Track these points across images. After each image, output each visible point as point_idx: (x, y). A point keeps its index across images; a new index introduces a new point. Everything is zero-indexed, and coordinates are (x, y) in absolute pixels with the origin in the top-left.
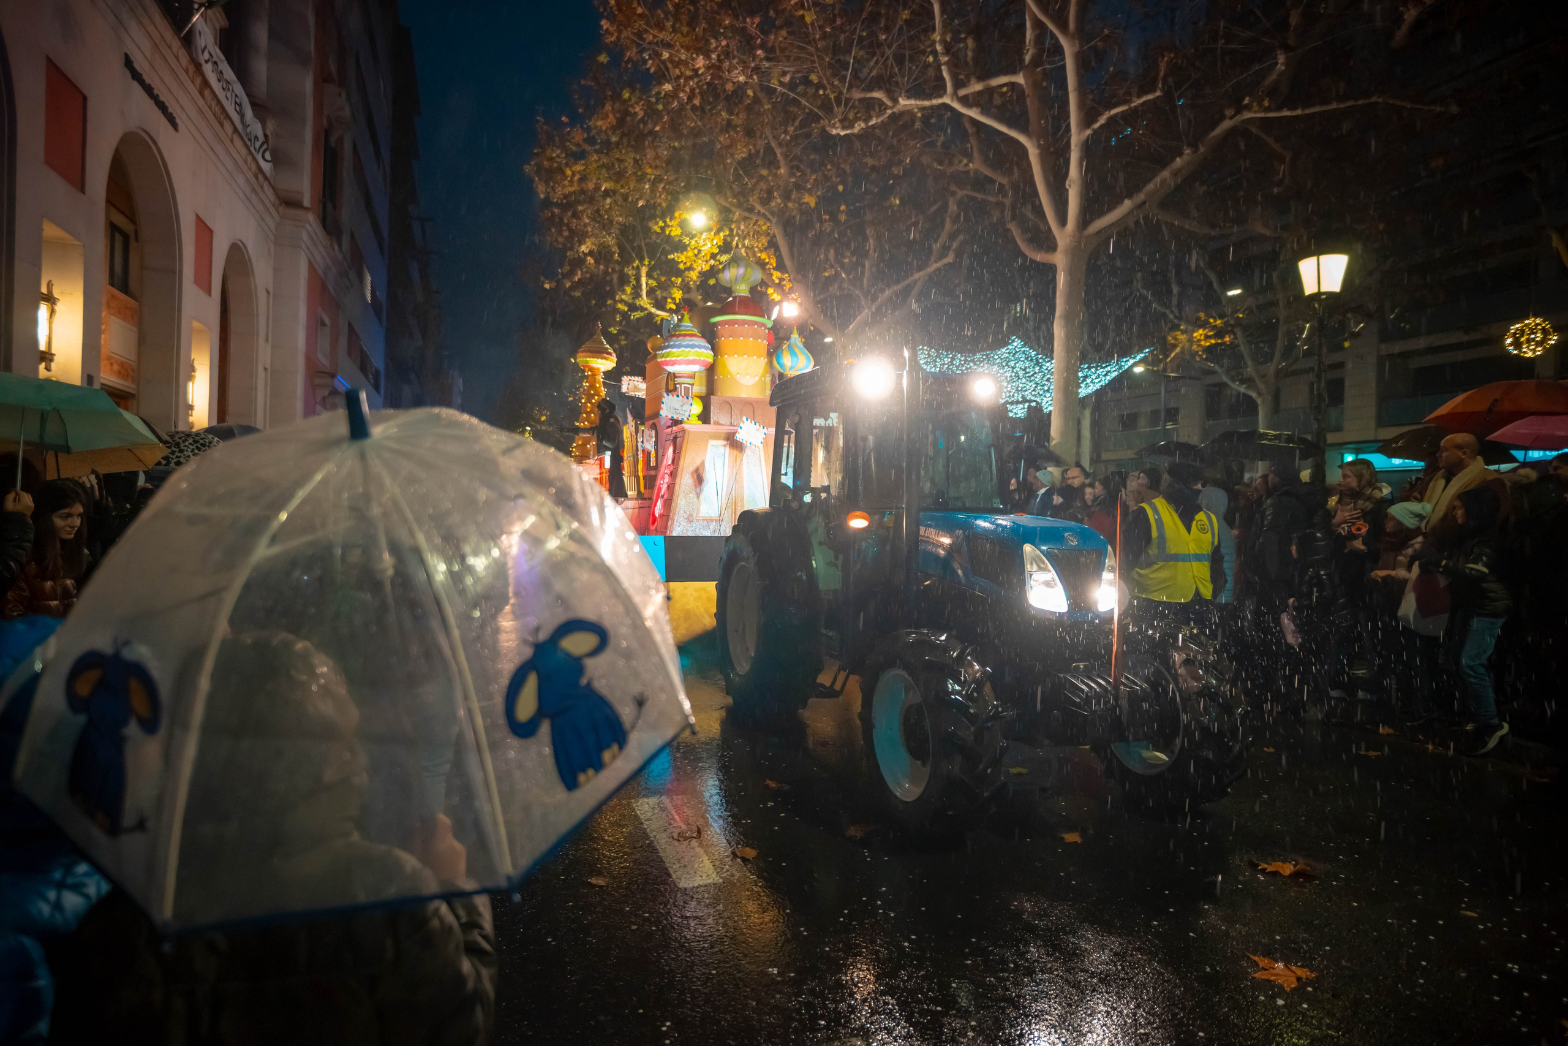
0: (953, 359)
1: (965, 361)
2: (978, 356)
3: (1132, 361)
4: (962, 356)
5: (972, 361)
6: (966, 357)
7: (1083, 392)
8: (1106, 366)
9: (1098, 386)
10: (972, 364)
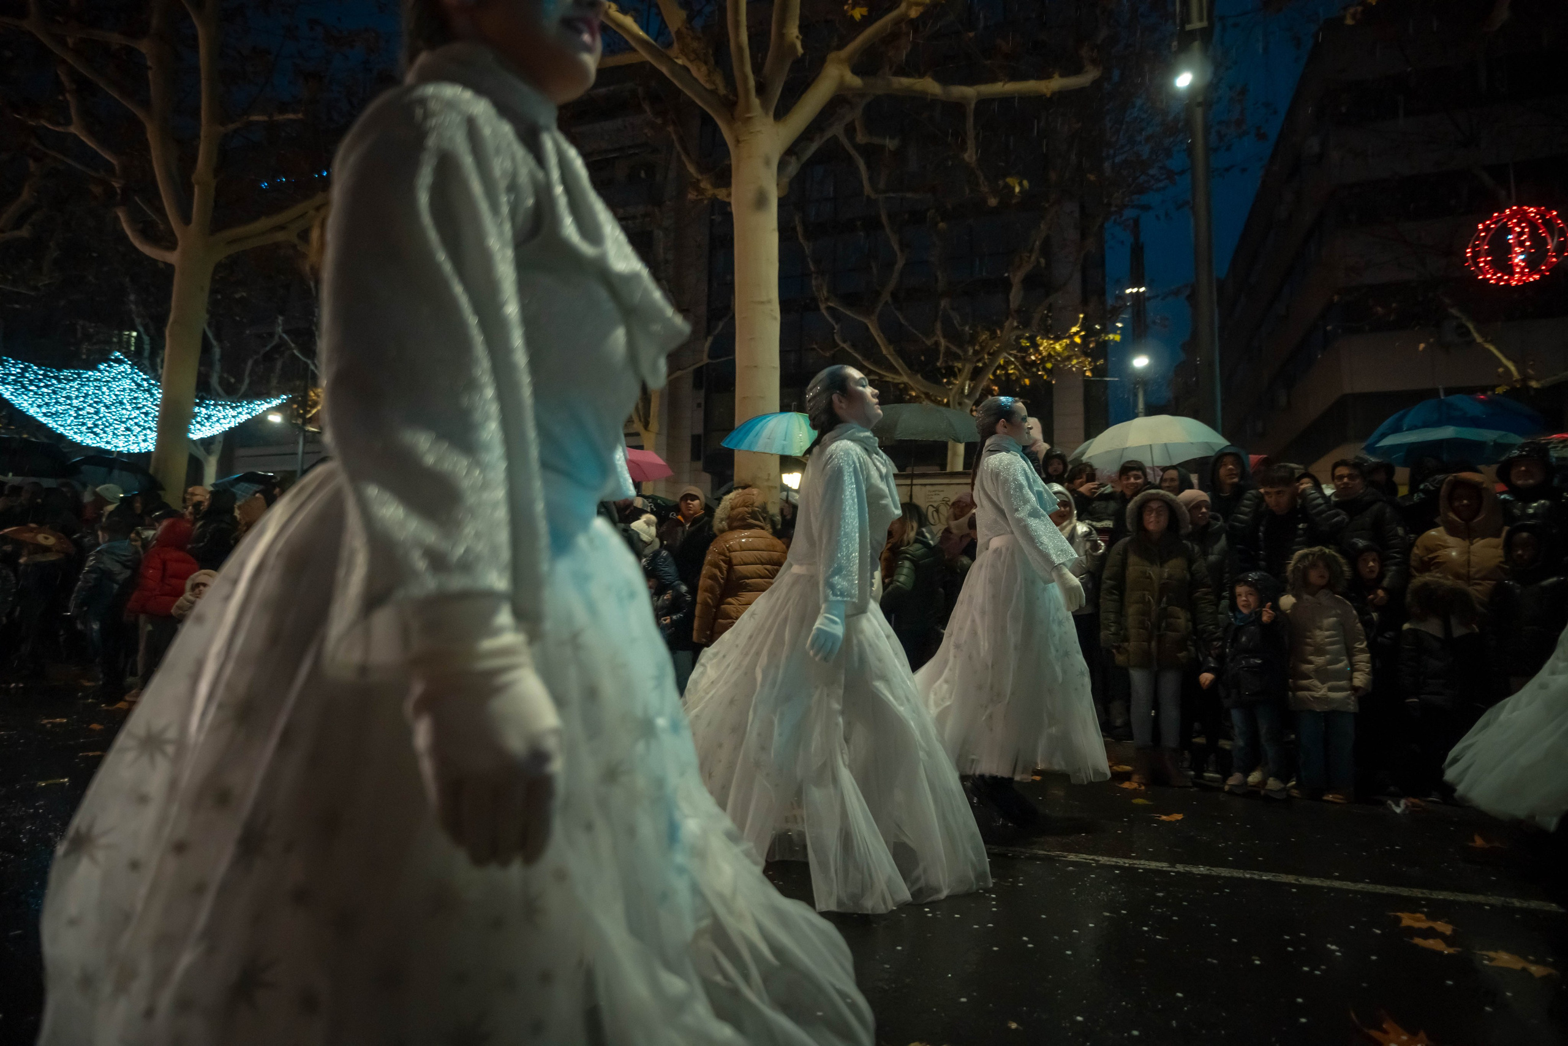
0: (24, 370)
1: (45, 375)
2: (66, 373)
3: (266, 406)
4: (40, 369)
5: (56, 378)
6: (45, 370)
7: (198, 432)
8: (237, 407)
9: (226, 427)
10: (54, 381)
